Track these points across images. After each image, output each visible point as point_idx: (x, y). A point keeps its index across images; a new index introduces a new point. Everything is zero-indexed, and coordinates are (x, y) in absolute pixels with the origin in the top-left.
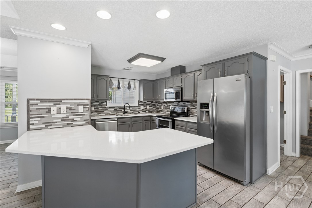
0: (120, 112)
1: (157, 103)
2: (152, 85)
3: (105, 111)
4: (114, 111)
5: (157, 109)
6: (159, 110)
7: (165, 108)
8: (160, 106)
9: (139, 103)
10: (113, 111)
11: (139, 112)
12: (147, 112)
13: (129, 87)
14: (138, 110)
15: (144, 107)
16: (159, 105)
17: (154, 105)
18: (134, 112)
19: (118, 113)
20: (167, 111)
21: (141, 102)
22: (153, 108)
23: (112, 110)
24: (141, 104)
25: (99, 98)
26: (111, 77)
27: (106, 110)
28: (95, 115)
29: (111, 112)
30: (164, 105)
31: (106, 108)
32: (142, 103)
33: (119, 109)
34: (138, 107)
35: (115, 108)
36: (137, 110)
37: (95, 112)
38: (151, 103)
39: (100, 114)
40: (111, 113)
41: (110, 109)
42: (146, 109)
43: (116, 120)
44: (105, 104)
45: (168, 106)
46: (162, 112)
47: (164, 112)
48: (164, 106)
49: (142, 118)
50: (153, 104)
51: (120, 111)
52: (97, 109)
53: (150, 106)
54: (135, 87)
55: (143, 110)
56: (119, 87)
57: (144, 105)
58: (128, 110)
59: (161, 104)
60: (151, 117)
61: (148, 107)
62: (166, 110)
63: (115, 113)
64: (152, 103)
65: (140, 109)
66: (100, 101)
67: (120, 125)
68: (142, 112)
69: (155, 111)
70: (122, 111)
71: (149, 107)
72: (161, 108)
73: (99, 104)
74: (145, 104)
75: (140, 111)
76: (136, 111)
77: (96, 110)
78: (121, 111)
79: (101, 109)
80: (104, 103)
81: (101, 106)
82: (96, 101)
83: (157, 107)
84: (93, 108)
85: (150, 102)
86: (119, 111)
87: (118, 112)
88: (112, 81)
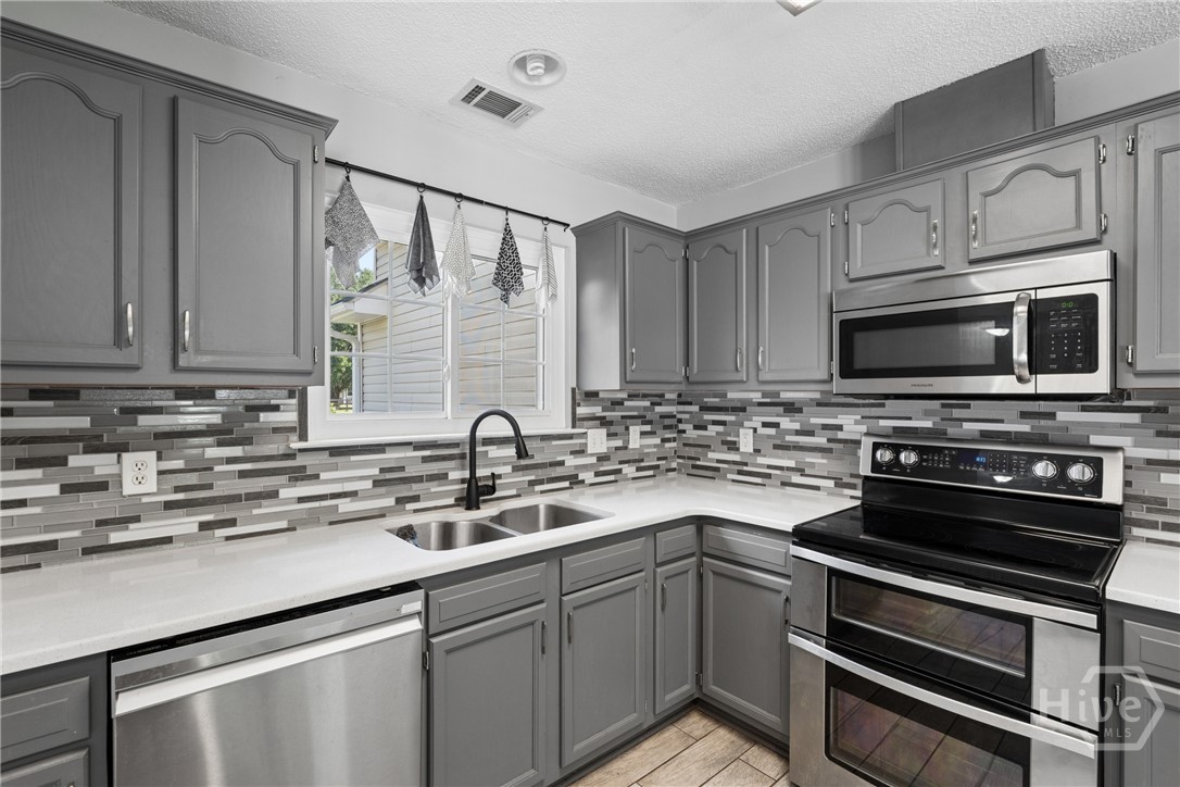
0: (435, 488)
1: (695, 408)
2: (679, 266)
3: (284, 493)
4: (377, 483)
5: (691, 452)
6: (711, 455)
7: (776, 447)
8: (720, 428)
9: (575, 404)
10: (369, 484)
11: (574, 481)
12: (629, 470)
13: (508, 273)
14: (571, 461)
15: (610, 435)
16: (715, 423)
17: (671, 424)
18: (541, 482)
19: (416, 499)
20: (801, 471)
21: (592, 396)
22: (664, 440)
23: (359, 473)
24: (593, 418)
25: (205, 360)
26: (348, 167)
27: (299, 475)
28: (168, 540)
29: (353, 494)
30: (765, 425)
31: (299, 461)
32: (597, 410)
33: (425, 459)
34: (570, 437)
35: (391, 456)
36: (562, 463)
37: (169, 505)
38: (653, 404)
39: (232, 523)
40: (345, 506)
41: (336, 468)
42: (622, 455)
43: (406, 609)
44: (289, 417)
45: (811, 433)
46: (740, 473)
47: (768, 476)
48: (772, 431)
49: (637, 545)
50: (663, 416)
51: (432, 478)
52: (192, 479)
53: (647, 428)
54: (550, 280)
55: (602, 458)
56: (422, 268)
57: (611, 423)
58: (497, 471)
59: (732, 418)
60: (700, 531)
61: (635, 439)
62: (792, 464)
63: (390, 502)
64: (658, 409)
65: (581, 452)
66: (233, 394)
67: (449, 652)
68: (597, 474)
69: (674, 465)
70: (453, 475)
71: (643, 434)
72: (733, 446)
73: (216, 419)
74: (615, 414)
75: (585, 467)
76: (559, 471)
77: (177, 489)
78: (442, 477)
79: (243, 474)
80: (276, 408)
81: (245, 441)
82: (182, 393)
83: (692, 434)
84: (139, 466)
85: (645, 396)
86: (419, 479)
87: (416, 489)
88: (353, 199)
